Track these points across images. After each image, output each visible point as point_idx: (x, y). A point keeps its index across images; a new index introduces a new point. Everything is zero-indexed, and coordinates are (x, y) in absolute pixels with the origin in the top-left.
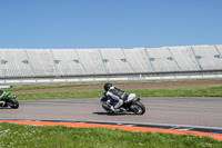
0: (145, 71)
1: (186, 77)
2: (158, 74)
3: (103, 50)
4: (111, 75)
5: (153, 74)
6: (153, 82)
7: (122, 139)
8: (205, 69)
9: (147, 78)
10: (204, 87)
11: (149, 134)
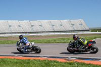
0: (29, 31)
1: (48, 34)
2: (35, 32)
3: (9, 21)
4: (13, 33)
5: (33, 32)
6: (33, 36)
7: (17, 63)
8: (56, 30)
9: (30, 34)
10: (55, 38)
11: (29, 60)
